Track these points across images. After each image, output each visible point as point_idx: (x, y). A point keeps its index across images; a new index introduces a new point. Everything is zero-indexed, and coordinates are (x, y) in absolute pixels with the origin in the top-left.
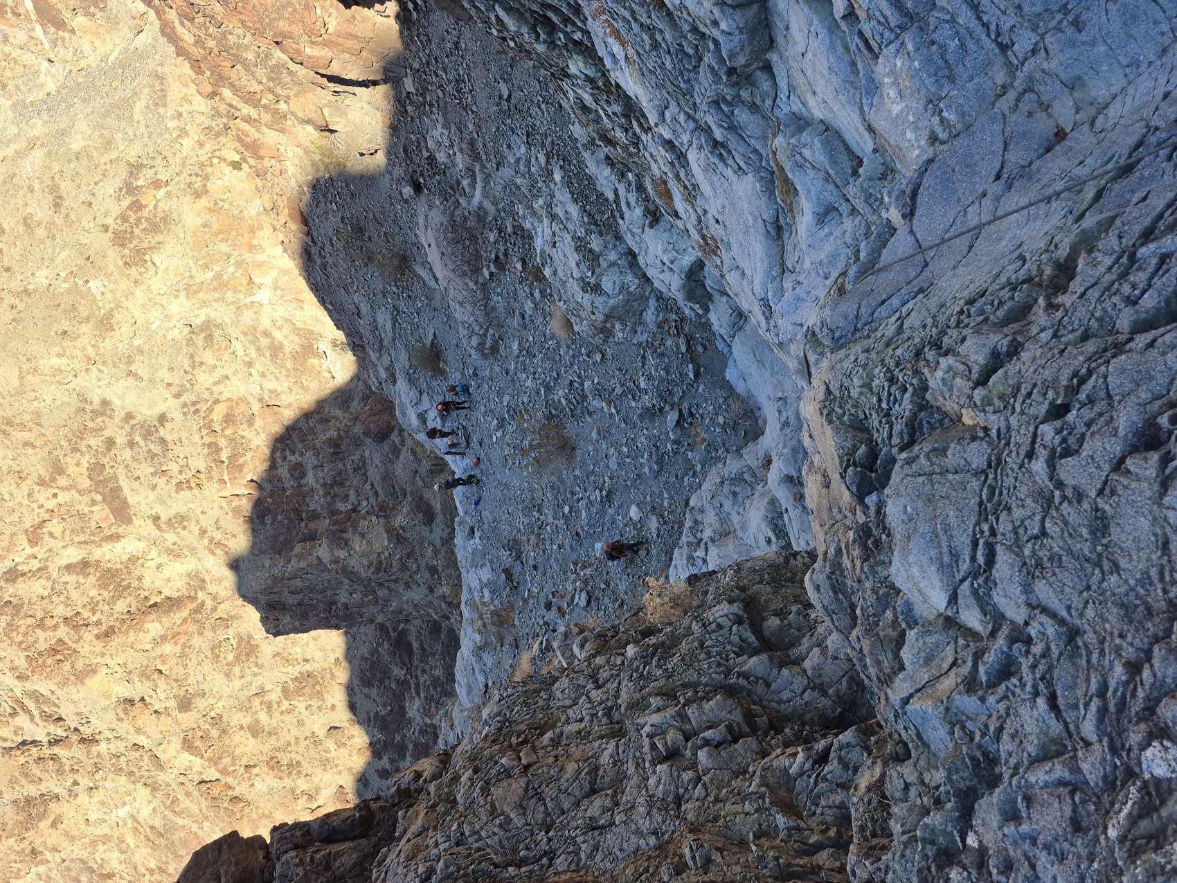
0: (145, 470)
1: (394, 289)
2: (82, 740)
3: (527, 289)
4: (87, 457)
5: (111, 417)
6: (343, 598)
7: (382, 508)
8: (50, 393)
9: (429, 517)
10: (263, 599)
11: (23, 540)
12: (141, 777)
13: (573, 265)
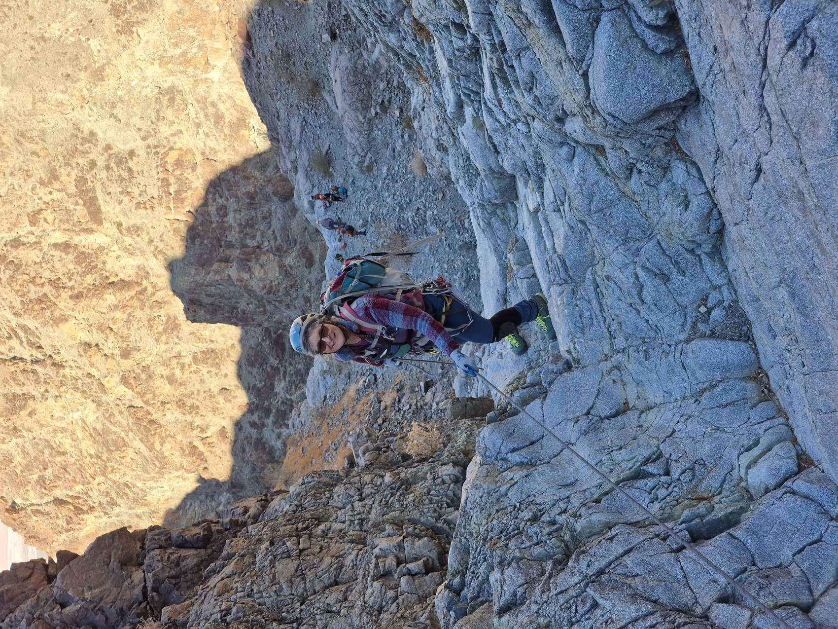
0: (115, 188)
1: (306, 105)
2: (54, 364)
3: (400, 131)
4: (76, 171)
5: (95, 145)
6: (242, 305)
7: (278, 249)
8: (53, 119)
9: (310, 263)
10: (187, 296)
11: (25, 221)
12: (91, 395)
13: (434, 128)
